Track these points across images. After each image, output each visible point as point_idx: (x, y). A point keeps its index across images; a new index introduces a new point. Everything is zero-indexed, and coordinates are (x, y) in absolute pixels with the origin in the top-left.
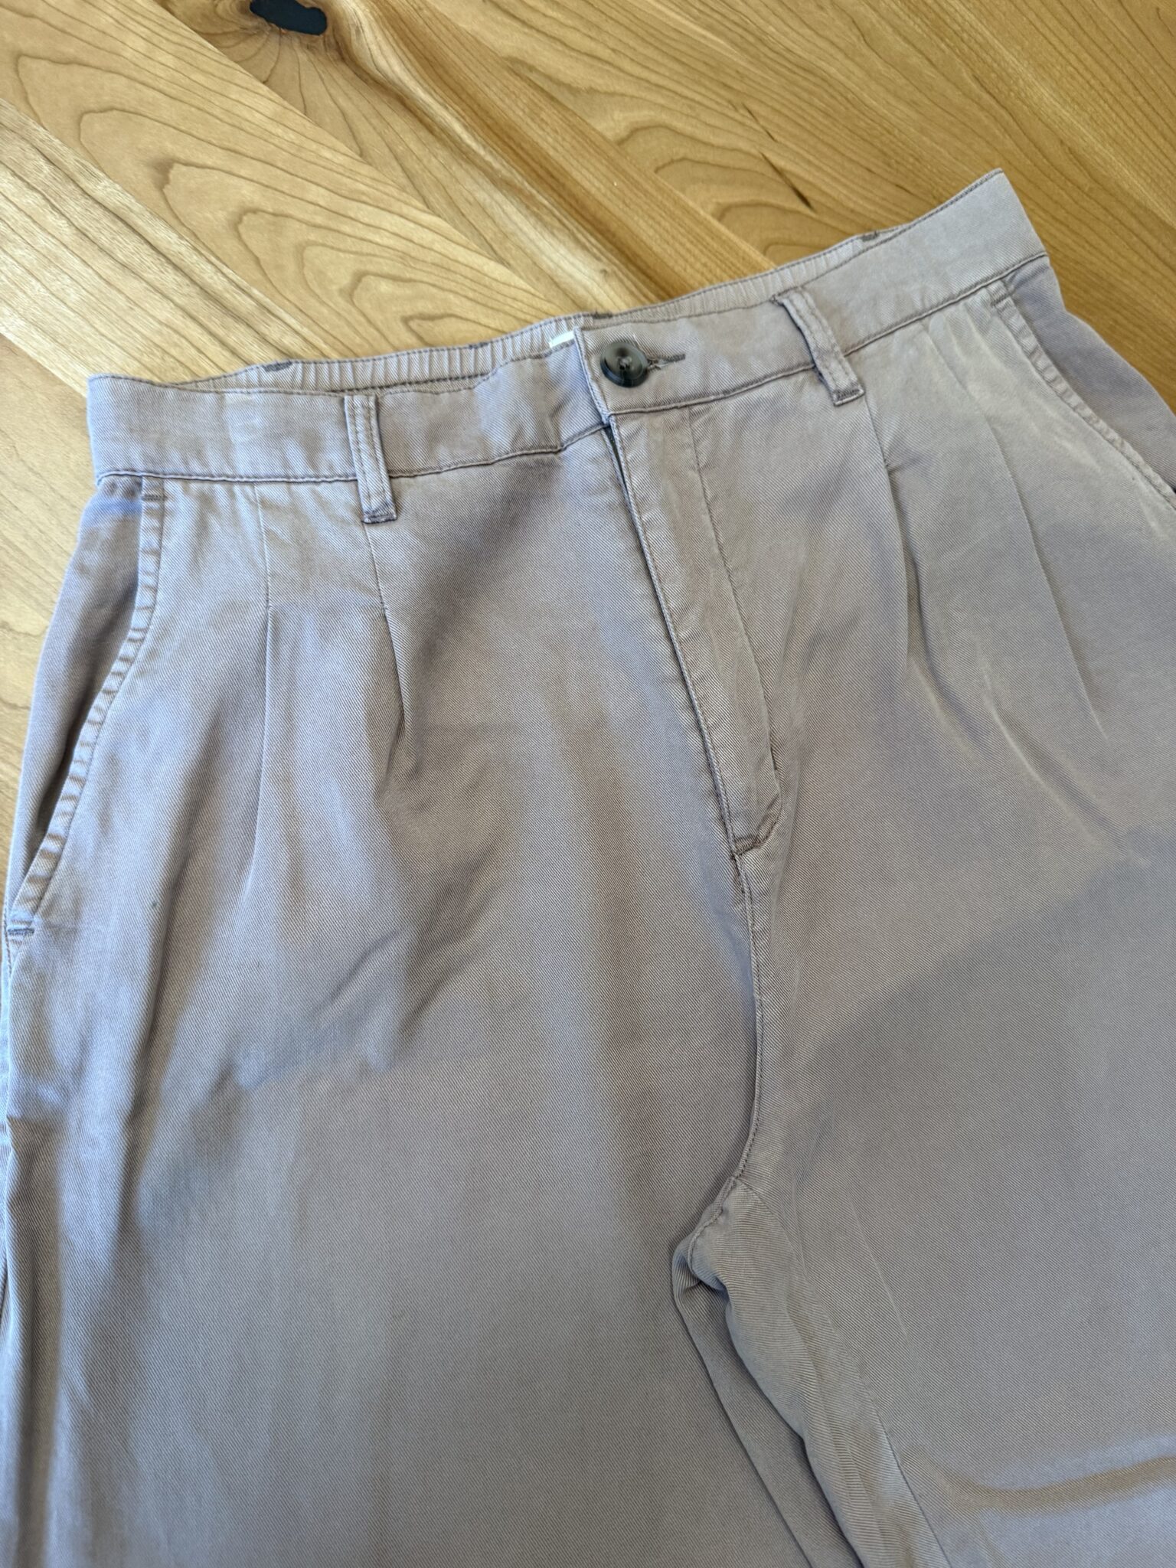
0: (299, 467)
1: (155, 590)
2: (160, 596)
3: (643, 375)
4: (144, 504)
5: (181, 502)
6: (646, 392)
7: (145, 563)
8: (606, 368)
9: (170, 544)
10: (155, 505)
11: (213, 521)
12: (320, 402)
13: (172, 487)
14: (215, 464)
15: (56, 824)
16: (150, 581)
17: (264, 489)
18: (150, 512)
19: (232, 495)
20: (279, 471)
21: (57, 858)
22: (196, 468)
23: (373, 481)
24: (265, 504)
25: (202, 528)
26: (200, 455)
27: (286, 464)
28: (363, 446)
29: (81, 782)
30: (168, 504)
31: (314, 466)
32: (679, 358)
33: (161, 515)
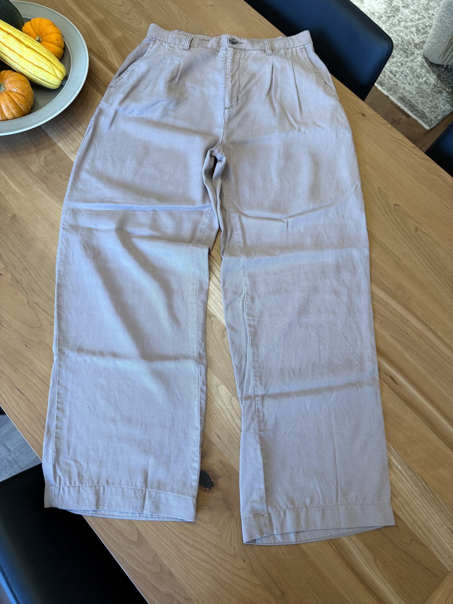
0: (177, 43)
1: (149, 52)
2: (150, 53)
3: (236, 43)
4: (152, 41)
5: (158, 42)
6: (235, 46)
7: (149, 49)
8: (230, 40)
9: (154, 47)
10: (154, 42)
11: (161, 46)
12: (184, 37)
13: (157, 41)
14: (165, 40)
15: (122, 76)
16: (149, 51)
17: (171, 44)
18: (153, 43)
19: (166, 44)
20: (174, 43)
21: (120, 80)
22: (162, 39)
23: (187, 45)
24: (170, 46)
25: (159, 47)
26: (163, 38)
27: (175, 42)
28: (187, 42)
29: (128, 71)
30: (156, 43)
31: (179, 43)
32: (243, 43)
33: (154, 44)
